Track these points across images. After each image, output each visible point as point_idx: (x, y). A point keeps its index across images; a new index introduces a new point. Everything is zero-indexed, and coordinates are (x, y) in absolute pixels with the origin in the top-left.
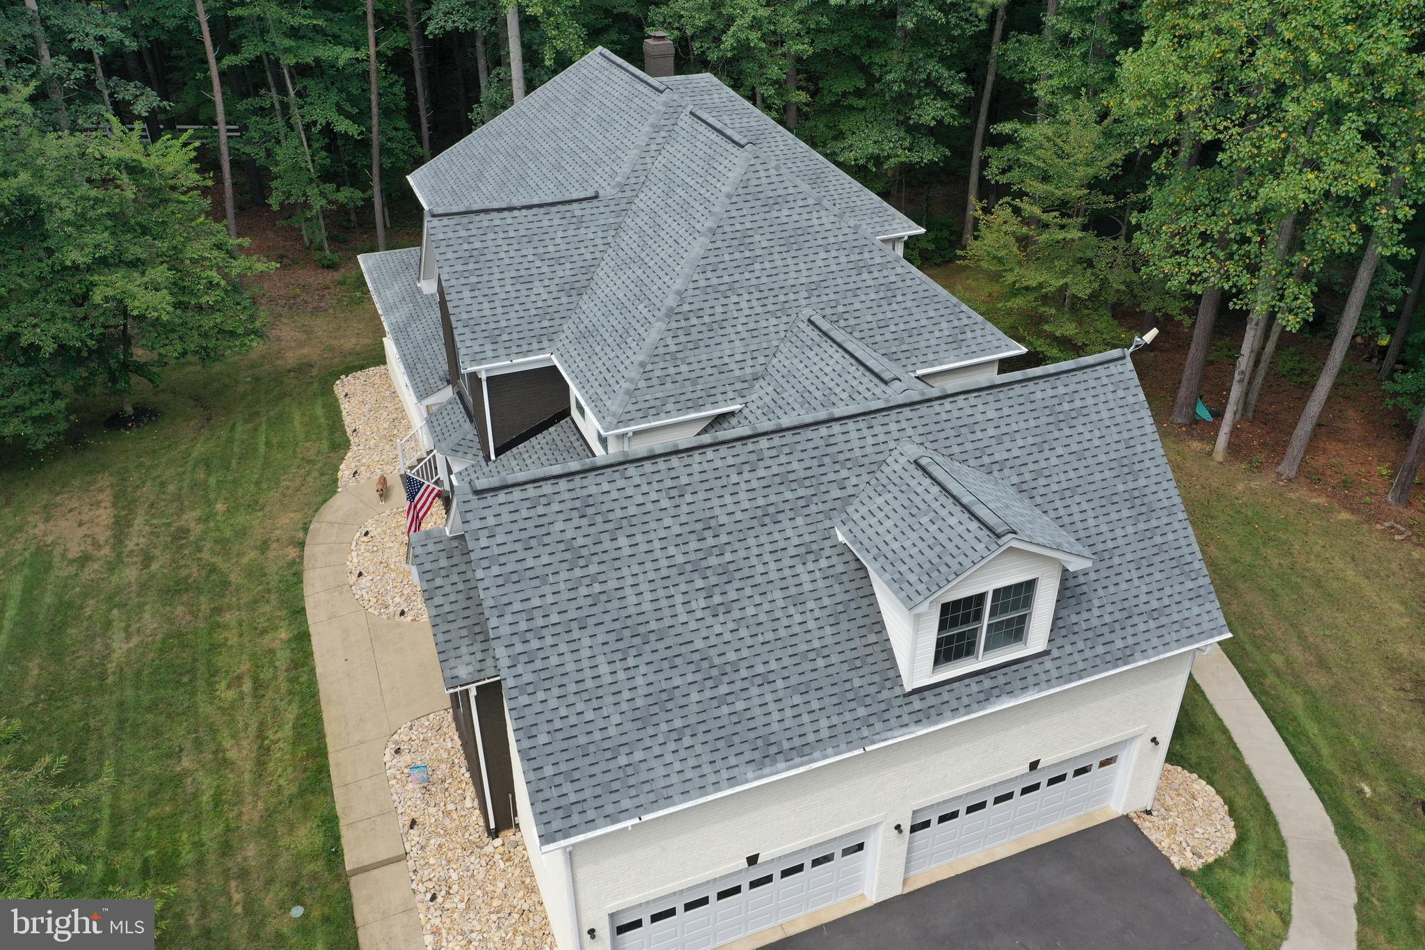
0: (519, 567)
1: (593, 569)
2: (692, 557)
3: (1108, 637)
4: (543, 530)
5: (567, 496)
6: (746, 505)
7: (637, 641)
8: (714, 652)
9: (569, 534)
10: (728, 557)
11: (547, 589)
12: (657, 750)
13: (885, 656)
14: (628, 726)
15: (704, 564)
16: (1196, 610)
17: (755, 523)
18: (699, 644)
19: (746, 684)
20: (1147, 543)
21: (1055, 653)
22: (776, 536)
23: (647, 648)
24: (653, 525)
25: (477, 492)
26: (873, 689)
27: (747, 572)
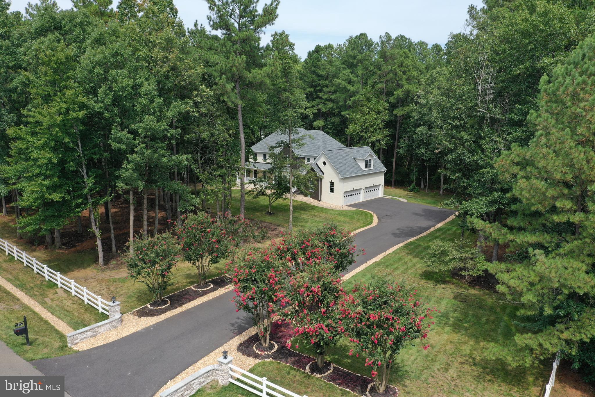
4: (331, 154)
13: (361, 168)
21: (374, 169)
26: (361, 171)
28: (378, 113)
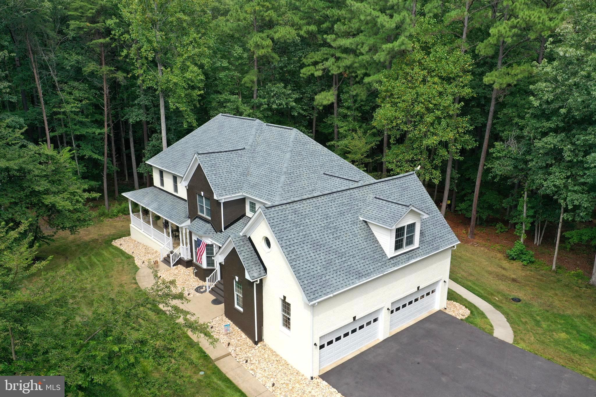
0: (282, 227)
1: (302, 228)
2: (326, 224)
3: (432, 243)
4: (286, 218)
5: (290, 209)
6: (335, 211)
7: (318, 247)
8: (338, 249)
9: (293, 219)
10: (335, 224)
11: (292, 233)
12: (332, 276)
13: (381, 249)
14: (323, 270)
15: (329, 226)
16: (450, 236)
17: (339, 215)
18: (334, 247)
19: (349, 258)
20: (433, 220)
21: (421, 248)
22: (345, 219)
23: (321, 249)
24: (314, 216)
25: (267, 208)
26: (380, 258)
27: (341, 228)
28: (448, 80)
